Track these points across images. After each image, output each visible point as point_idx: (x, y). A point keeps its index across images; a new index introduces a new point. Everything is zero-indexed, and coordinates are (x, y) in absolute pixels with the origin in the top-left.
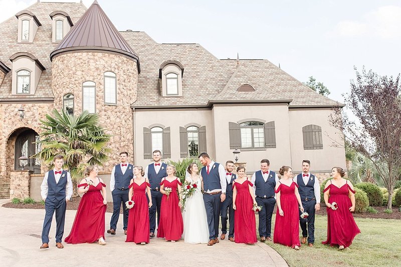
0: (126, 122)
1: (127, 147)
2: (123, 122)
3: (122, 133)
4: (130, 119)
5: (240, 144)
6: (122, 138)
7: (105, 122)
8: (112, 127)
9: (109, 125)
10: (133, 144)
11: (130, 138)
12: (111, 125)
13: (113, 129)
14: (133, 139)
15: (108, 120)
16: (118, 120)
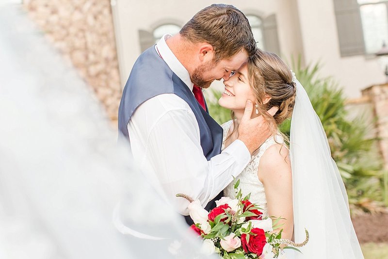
0: (95, 18)
1: (103, 77)
2: (91, 20)
3: (90, 45)
4: (106, 11)
6: (92, 57)
7: (48, 22)
8: (64, 32)
9: (57, 28)
10: (118, 68)
11: (111, 55)
12: (63, 27)
13: (68, 34)
14: (116, 58)
15: (54, 18)
16: (77, 16)
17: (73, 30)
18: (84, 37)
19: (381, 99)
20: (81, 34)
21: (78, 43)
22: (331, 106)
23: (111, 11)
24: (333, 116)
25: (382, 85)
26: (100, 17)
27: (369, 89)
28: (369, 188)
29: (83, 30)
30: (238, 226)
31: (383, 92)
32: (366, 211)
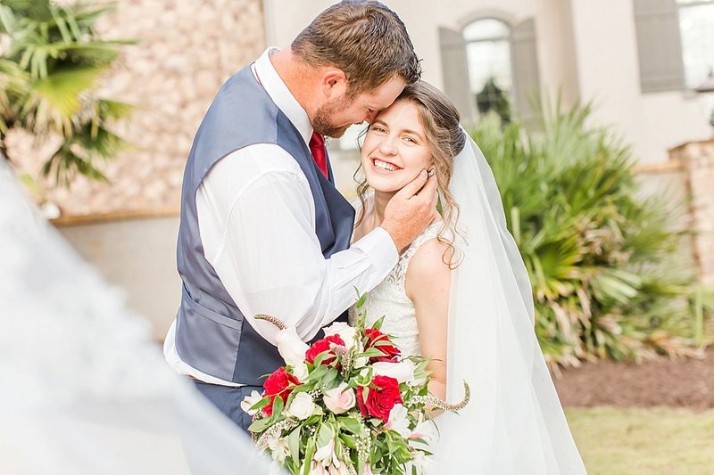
0: (236, 18)
2: (228, 21)
3: (225, 62)
5: (680, 70)
7: (159, 24)
8: (183, 40)
9: (173, 33)
12: (183, 32)
13: (190, 44)
15: (169, 17)
16: (206, 14)
17: (198, 37)
18: (217, 49)
19: (700, 166)
20: (211, 44)
21: (207, 58)
22: (608, 175)
23: (261, 8)
24: (613, 191)
25: (703, 143)
26: (244, 17)
27: (681, 148)
28: (670, 315)
29: (214, 38)
30: (354, 372)
31: (705, 154)
32: (662, 352)
